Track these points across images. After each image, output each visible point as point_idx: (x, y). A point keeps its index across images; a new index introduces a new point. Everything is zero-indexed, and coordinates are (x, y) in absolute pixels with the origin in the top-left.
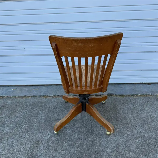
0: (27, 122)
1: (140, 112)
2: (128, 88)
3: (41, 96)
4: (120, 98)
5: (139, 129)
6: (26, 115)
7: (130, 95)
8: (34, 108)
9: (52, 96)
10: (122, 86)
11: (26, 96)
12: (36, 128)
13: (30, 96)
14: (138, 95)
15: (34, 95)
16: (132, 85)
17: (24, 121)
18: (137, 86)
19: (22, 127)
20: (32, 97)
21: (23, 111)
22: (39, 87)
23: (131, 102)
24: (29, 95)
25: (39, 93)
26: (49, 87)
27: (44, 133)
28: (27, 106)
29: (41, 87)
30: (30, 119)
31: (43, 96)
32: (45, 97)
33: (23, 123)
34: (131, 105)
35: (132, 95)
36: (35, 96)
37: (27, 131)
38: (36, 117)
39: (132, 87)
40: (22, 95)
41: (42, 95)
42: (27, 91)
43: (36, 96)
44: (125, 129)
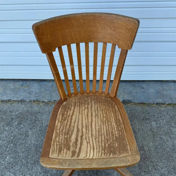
0: (12, 149)
1: (164, 137)
2: (152, 90)
3: (31, 101)
4: (139, 108)
5: (160, 169)
6: (11, 136)
7: (154, 103)
8: (21, 124)
9: (46, 101)
10: (144, 85)
11: (11, 100)
12: (23, 160)
13: (16, 101)
14: (165, 103)
15: (22, 98)
16: (158, 84)
17: (9, 146)
18: (165, 86)
19: (6, 158)
20: (18, 101)
21: (7, 128)
22: (28, 83)
23: (154, 116)
24: (15, 99)
25: (28, 95)
26: (42, 83)
27: (33, 170)
28: (12, 119)
29: (31, 82)
30: (16, 144)
31: (34, 101)
32: (37, 102)
33: (7, 150)
34: (154, 123)
35: (157, 104)
36: (22, 101)
37: (12, 165)
38: (23, 140)
39: (159, 87)
40: (5, 98)
41: (32, 99)
42: (13, 91)
43: (24, 101)
44: (142, 168)
